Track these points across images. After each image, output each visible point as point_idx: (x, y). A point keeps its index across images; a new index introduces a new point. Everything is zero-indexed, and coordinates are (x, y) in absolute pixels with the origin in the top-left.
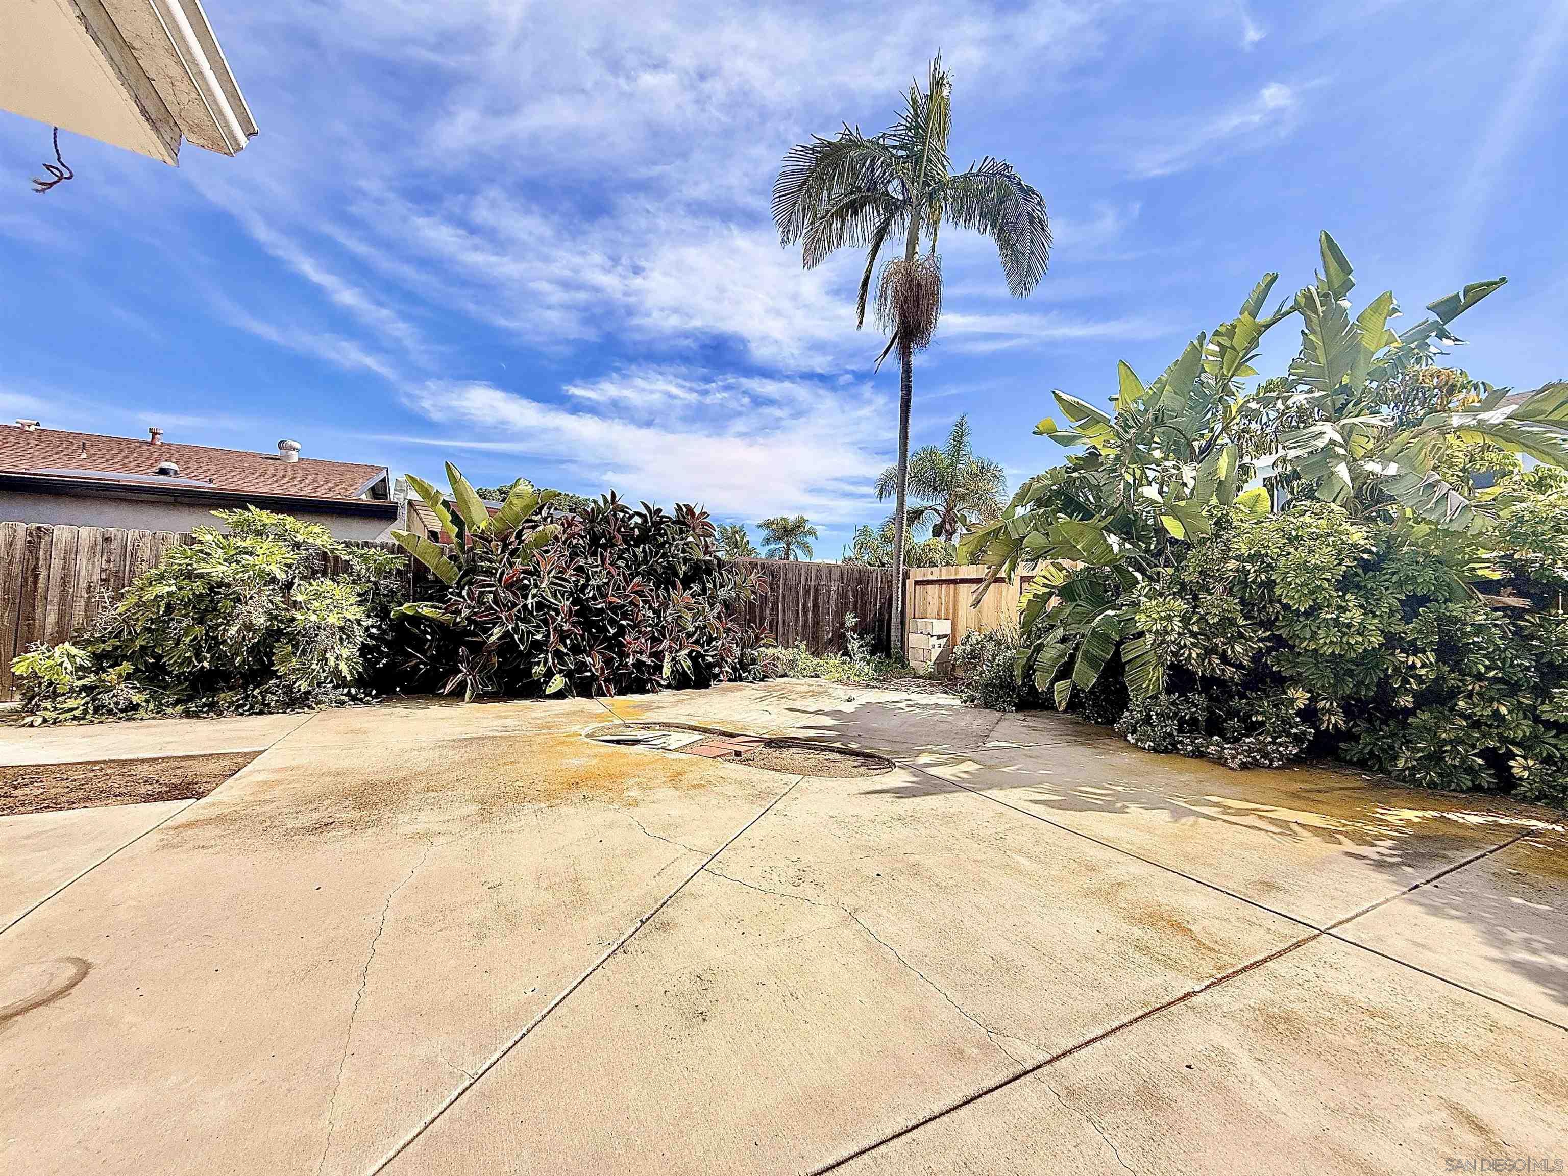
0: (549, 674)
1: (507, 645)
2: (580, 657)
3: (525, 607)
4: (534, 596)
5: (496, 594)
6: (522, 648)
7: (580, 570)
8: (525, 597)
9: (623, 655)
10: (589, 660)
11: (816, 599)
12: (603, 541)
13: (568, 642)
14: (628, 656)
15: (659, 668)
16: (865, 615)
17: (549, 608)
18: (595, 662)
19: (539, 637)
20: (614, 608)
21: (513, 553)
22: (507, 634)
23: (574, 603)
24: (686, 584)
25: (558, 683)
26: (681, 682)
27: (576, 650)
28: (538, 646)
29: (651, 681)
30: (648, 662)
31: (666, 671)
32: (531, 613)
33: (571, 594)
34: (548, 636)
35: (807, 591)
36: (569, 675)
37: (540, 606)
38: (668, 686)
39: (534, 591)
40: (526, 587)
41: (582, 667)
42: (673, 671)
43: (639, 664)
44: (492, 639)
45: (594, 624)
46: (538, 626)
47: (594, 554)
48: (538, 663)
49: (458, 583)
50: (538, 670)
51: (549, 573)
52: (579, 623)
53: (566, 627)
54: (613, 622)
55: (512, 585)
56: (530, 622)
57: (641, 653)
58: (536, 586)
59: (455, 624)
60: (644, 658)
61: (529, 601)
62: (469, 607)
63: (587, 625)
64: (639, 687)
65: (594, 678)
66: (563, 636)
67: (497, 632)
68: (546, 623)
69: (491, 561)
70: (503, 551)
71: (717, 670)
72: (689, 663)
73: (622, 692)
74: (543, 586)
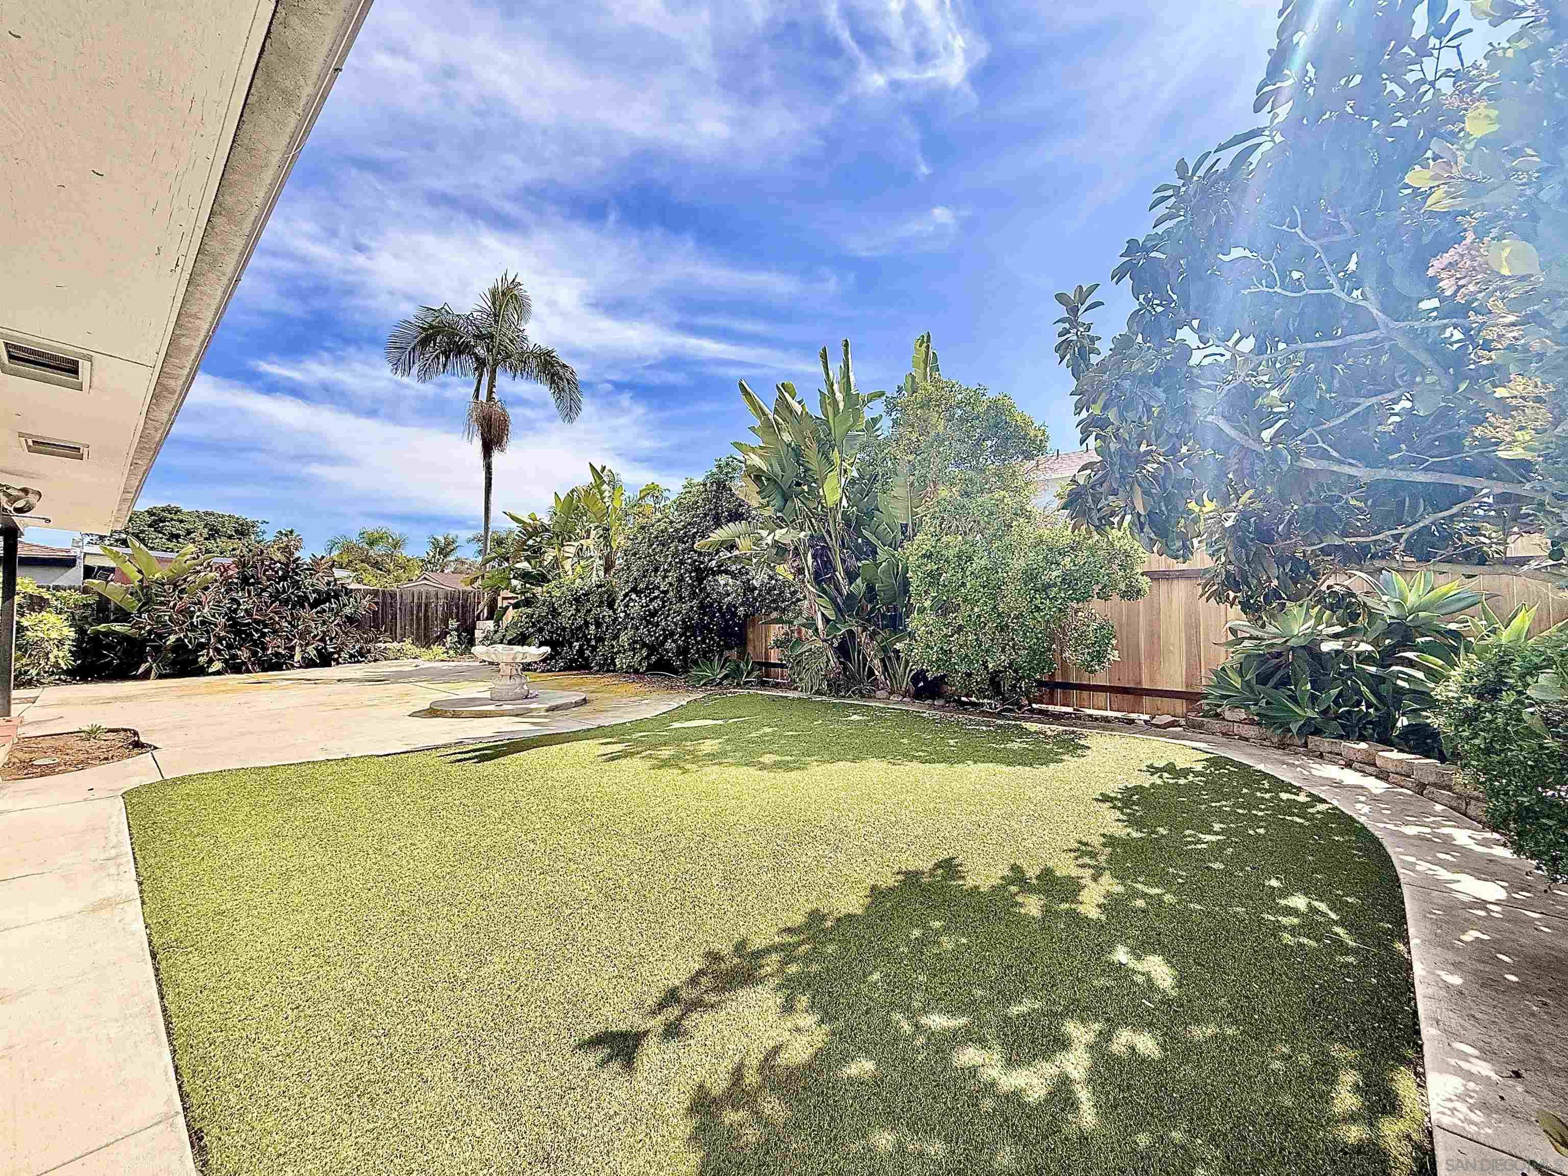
0: (211, 661)
1: (179, 646)
2: (233, 651)
3: (192, 623)
4: (198, 617)
5: (170, 617)
6: (190, 647)
7: (234, 600)
8: (192, 618)
9: (264, 649)
10: (239, 653)
11: (426, 611)
12: (252, 580)
13: (224, 642)
14: (268, 649)
15: (292, 656)
16: (466, 620)
17: (210, 624)
18: (244, 654)
19: (203, 640)
20: (257, 622)
21: (181, 591)
22: (179, 639)
23: (228, 620)
24: (313, 606)
25: (217, 666)
26: (309, 663)
27: (230, 647)
28: (202, 646)
29: (286, 664)
30: (283, 653)
31: (298, 657)
32: (197, 627)
33: (226, 614)
34: (210, 639)
35: (419, 606)
36: (226, 661)
37: (203, 623)
38: (301, 667)
39: (198, 614)
40: (194, 612)
41: (234, 657)
42: (302, 658)
43: (277, 655)
44: (168, 643)
45: (244, 632)
46: (202, 634)
47: (243, 589)
48: (203, 655)
49: (139, 610)
50: (202, 660)
51: (209, 602)
52: (232, 632)
53: (223, 634)
54: (257, 631)
55: (182, 611)
56: (195, 631)
57: (278, 647)
58: (199, 610)
59: (140, 635)
60: (280, 650)
61: (195, 620)
62: (149, 624)
63: (238, 633)
64: (278, 667)
65: (244, 663)
66: (220, 640)
67: (173, 638)
68: (208, 632)
69: (165, 597)
70: (174, 591)
71: (336, 656)
72: (315, 652)
73: (264, 670)
74: (205, 611)
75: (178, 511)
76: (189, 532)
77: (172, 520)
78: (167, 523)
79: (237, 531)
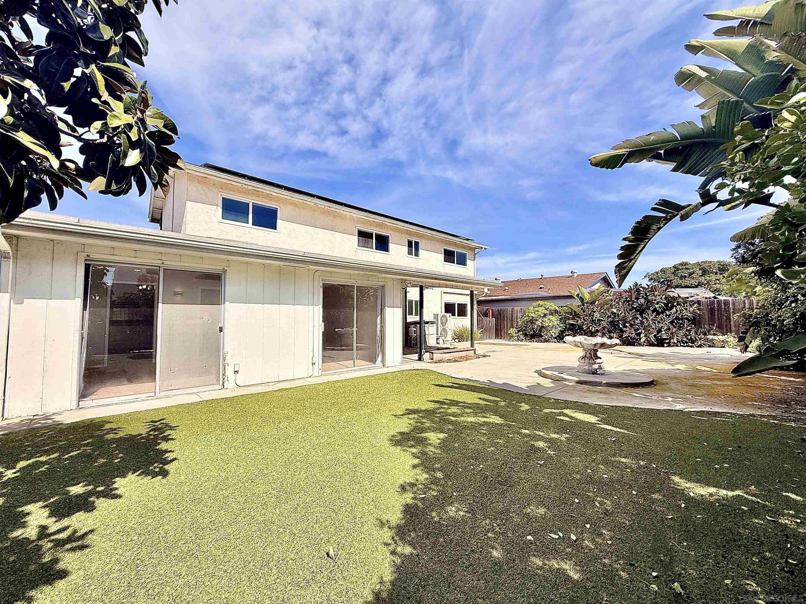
6: (593, 331)
12: (628, 299)
13: (606, 330)
15: (640, 339)
19: (597, 328)
20: (622, 320)
26: (651, 344)
27: (610, 332)
28: (597, 331)
29: (636, 342)
31: (643, 339)
45: (617, 325)
46: (597, 325)
63: (614, 325)
66: (604, 328)
67: (585, 327)
68: (600, 325)
71: (668, 341)
72: (654, 338)
74: (598, 315)
75: (686, 264)
76: (690, 274)
77: (682, 269)
78: (680, 271)
79: (719, 270)
